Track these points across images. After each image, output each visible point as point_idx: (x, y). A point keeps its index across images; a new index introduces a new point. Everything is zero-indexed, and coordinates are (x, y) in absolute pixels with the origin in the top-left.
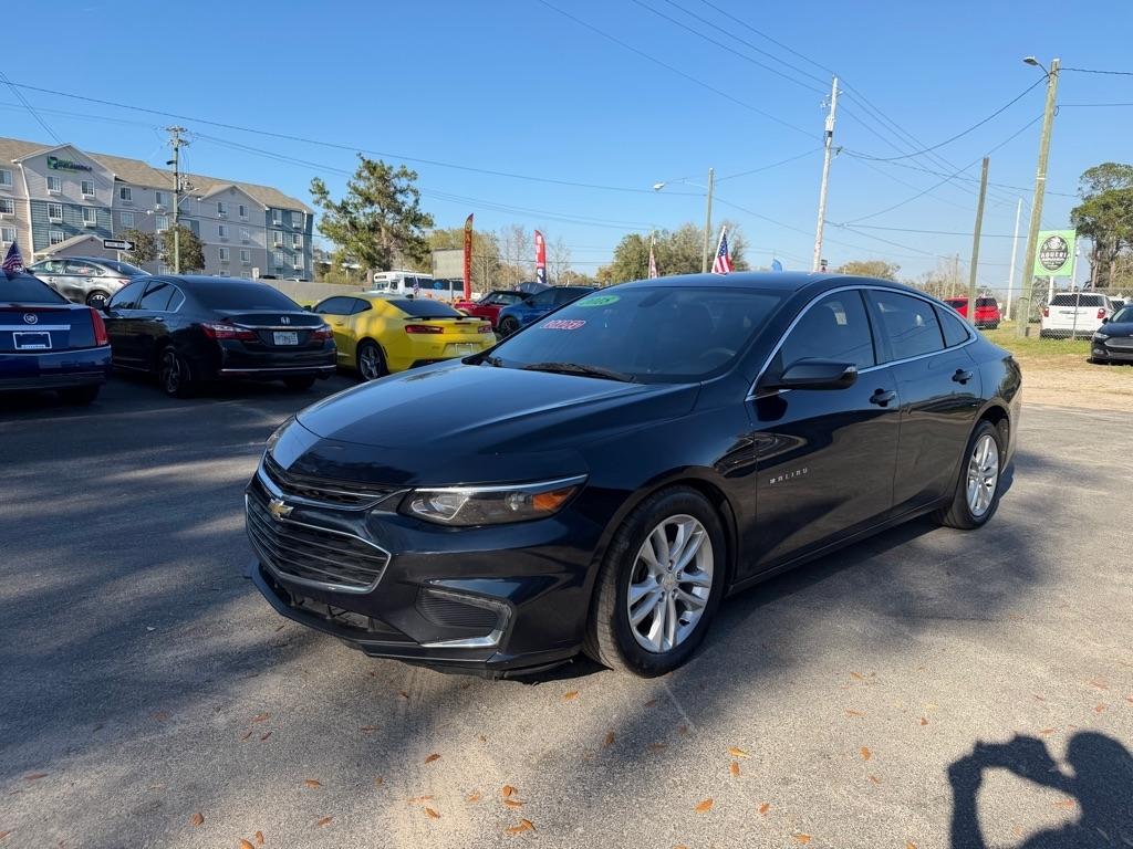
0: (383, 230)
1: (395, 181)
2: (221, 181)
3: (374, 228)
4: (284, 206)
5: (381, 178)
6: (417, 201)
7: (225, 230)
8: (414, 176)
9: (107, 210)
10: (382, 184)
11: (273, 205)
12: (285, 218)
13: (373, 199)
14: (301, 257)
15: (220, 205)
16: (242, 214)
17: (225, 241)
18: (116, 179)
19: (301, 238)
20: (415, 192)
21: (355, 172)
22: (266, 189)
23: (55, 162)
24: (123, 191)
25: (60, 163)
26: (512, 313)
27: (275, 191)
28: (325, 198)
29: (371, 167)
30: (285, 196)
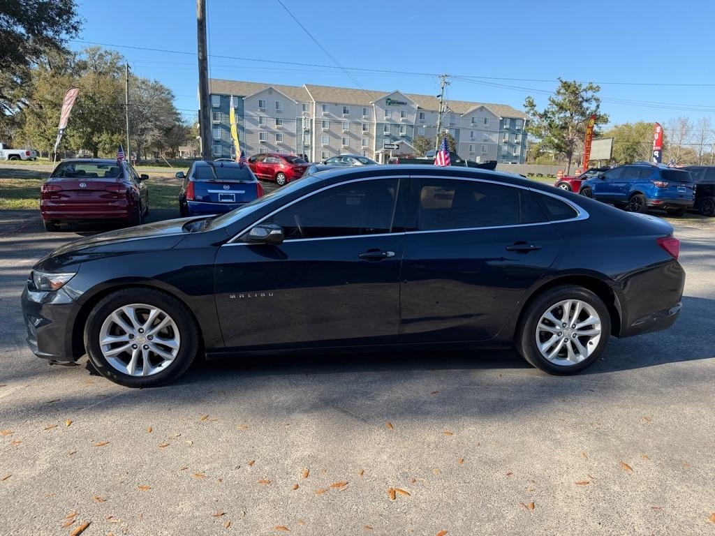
0: (570, 128)
1: (584, 94)
2: (476, 104)
3: (564, 127)
4: (512, 116)
5: (574, 93)
6: (598, 106)
7: (474, 135)
8: (597, 89)
9: (412, 126)
10: (573, 96)
11: (505, 116)
12: (511, 124)
13: (565, 107)
14: (519, 148)
15: (473, 118)
16: (485, 123)
17: (473, 140)
18: (419, 108)
19: (520, 137)
20: (597, 100)
21: (555, 91)
22: (503, 106)
23: (389, 101)
24: (421, 114)
25: (393, 102)
26: (590, 185)
27: (509, 107)
28: (533, 109)
29: (566, 86)
30: (514, 110)
